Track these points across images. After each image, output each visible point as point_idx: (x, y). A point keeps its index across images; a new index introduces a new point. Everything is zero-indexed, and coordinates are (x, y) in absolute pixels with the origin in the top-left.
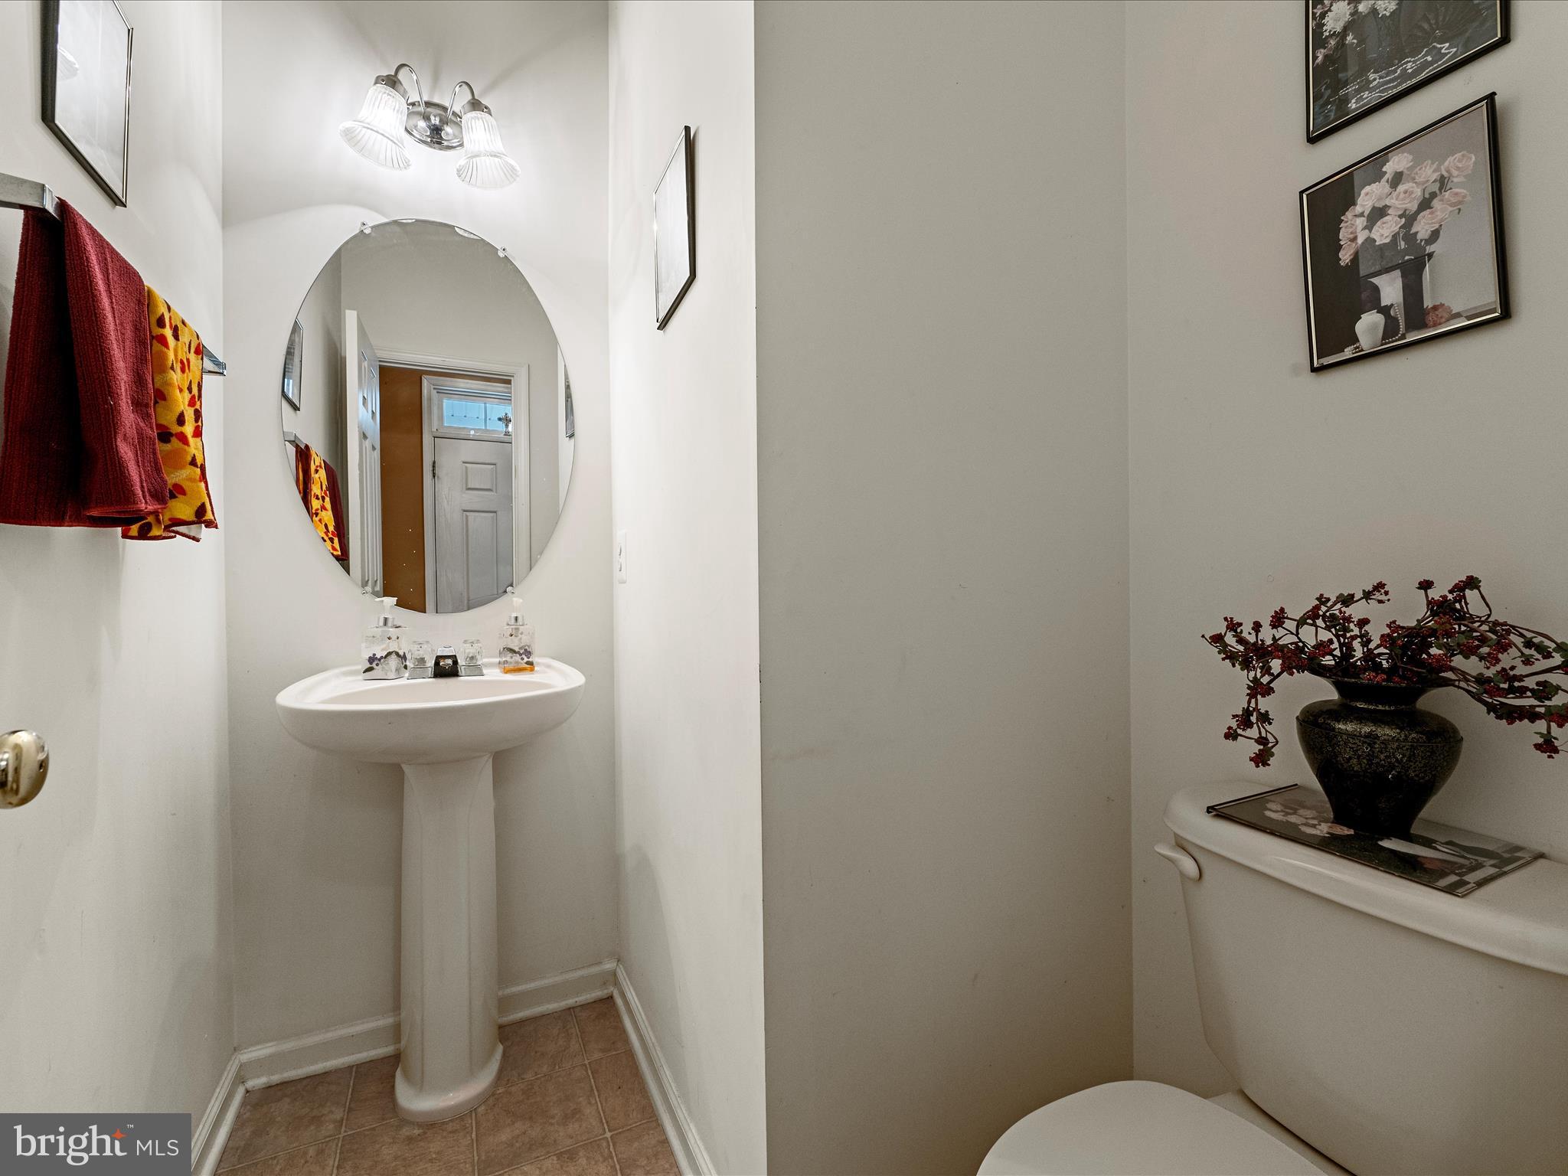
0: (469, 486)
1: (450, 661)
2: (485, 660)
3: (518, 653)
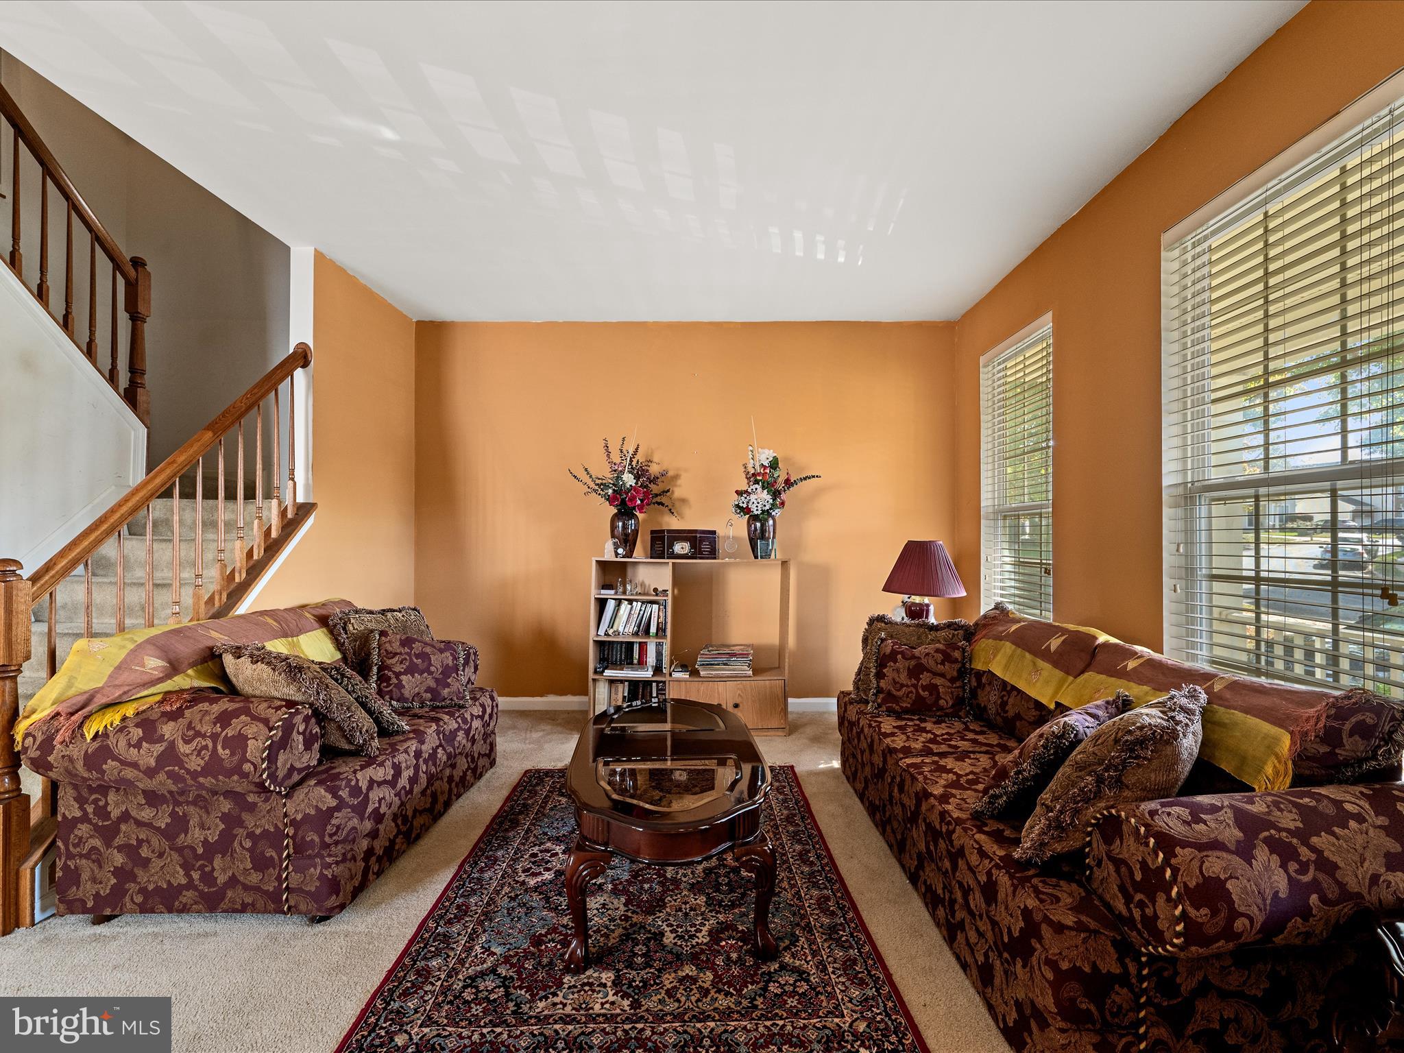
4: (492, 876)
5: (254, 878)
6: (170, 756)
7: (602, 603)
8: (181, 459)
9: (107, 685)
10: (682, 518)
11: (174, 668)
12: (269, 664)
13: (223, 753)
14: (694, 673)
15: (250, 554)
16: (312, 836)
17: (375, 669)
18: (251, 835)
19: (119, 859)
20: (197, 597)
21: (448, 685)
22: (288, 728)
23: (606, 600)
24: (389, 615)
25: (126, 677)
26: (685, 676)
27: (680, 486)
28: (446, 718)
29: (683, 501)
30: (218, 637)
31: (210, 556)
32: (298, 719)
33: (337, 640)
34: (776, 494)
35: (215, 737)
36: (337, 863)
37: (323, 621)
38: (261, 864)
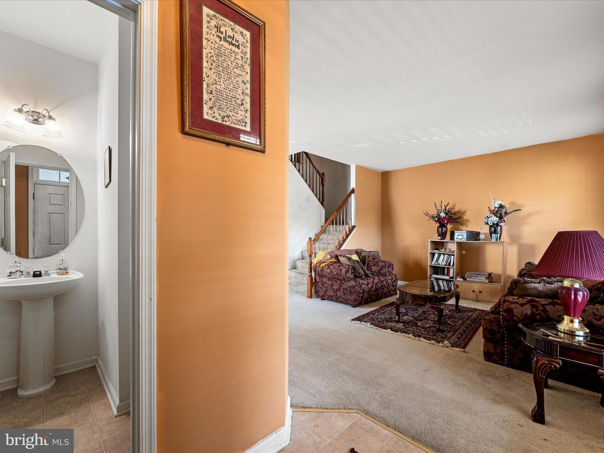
0: (51, 203)
1: (39, 273)
2: (51, 272)
3: (63, 269)
4: (386, 309)
5: (343, 296)
6: (331, 271)
7: (433, 254)
8: (332, 218)
9: (323, 259)
10: (467, 226)
11: (331, 258)
12: (345, 257)
13: (339, 272)
14: (465, 279)
15: (343, 237)
16: (352, 290)
17: (366, 264)
18: (343, 288)
19: (324, 289)
20: (334, 246)
21: (383, 270)
22: (348, 269)
23: (435, 253)
24: (371, 253)
25: (325, 258)
26: (462, 280)
27: (466, 215)
28: (381, 277)
29: (468, 220)
30: (338, 253)
31: (336, 238)
32: (350, 268)
33: (359, 257)
34: (501, 217)
35: (338, 269)
36: (356, 296)
37: (357, 253)
38: (344, 294)
